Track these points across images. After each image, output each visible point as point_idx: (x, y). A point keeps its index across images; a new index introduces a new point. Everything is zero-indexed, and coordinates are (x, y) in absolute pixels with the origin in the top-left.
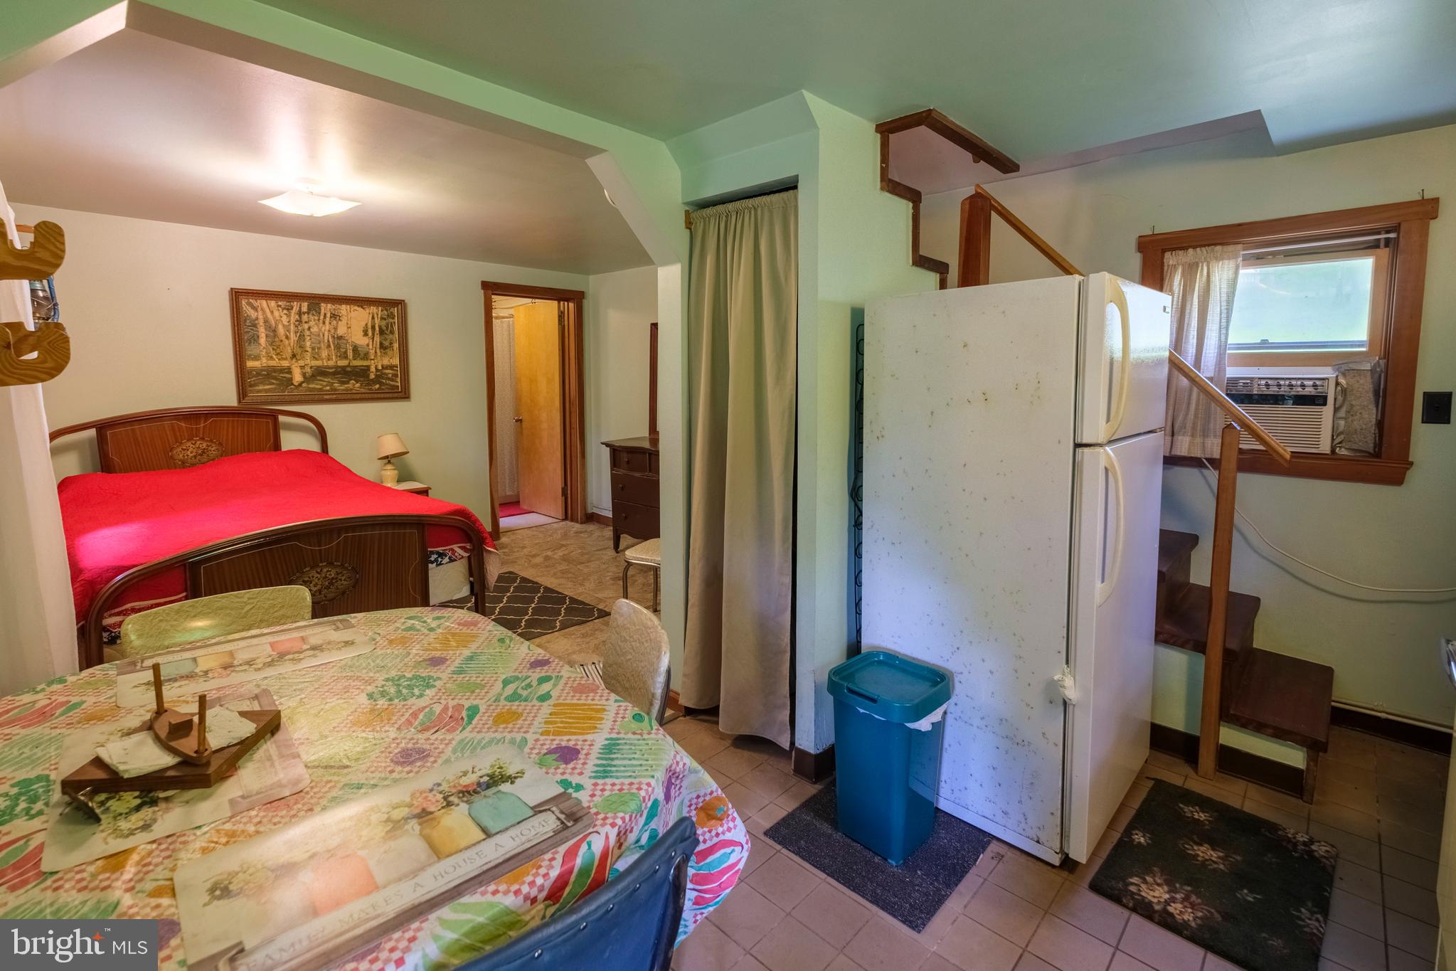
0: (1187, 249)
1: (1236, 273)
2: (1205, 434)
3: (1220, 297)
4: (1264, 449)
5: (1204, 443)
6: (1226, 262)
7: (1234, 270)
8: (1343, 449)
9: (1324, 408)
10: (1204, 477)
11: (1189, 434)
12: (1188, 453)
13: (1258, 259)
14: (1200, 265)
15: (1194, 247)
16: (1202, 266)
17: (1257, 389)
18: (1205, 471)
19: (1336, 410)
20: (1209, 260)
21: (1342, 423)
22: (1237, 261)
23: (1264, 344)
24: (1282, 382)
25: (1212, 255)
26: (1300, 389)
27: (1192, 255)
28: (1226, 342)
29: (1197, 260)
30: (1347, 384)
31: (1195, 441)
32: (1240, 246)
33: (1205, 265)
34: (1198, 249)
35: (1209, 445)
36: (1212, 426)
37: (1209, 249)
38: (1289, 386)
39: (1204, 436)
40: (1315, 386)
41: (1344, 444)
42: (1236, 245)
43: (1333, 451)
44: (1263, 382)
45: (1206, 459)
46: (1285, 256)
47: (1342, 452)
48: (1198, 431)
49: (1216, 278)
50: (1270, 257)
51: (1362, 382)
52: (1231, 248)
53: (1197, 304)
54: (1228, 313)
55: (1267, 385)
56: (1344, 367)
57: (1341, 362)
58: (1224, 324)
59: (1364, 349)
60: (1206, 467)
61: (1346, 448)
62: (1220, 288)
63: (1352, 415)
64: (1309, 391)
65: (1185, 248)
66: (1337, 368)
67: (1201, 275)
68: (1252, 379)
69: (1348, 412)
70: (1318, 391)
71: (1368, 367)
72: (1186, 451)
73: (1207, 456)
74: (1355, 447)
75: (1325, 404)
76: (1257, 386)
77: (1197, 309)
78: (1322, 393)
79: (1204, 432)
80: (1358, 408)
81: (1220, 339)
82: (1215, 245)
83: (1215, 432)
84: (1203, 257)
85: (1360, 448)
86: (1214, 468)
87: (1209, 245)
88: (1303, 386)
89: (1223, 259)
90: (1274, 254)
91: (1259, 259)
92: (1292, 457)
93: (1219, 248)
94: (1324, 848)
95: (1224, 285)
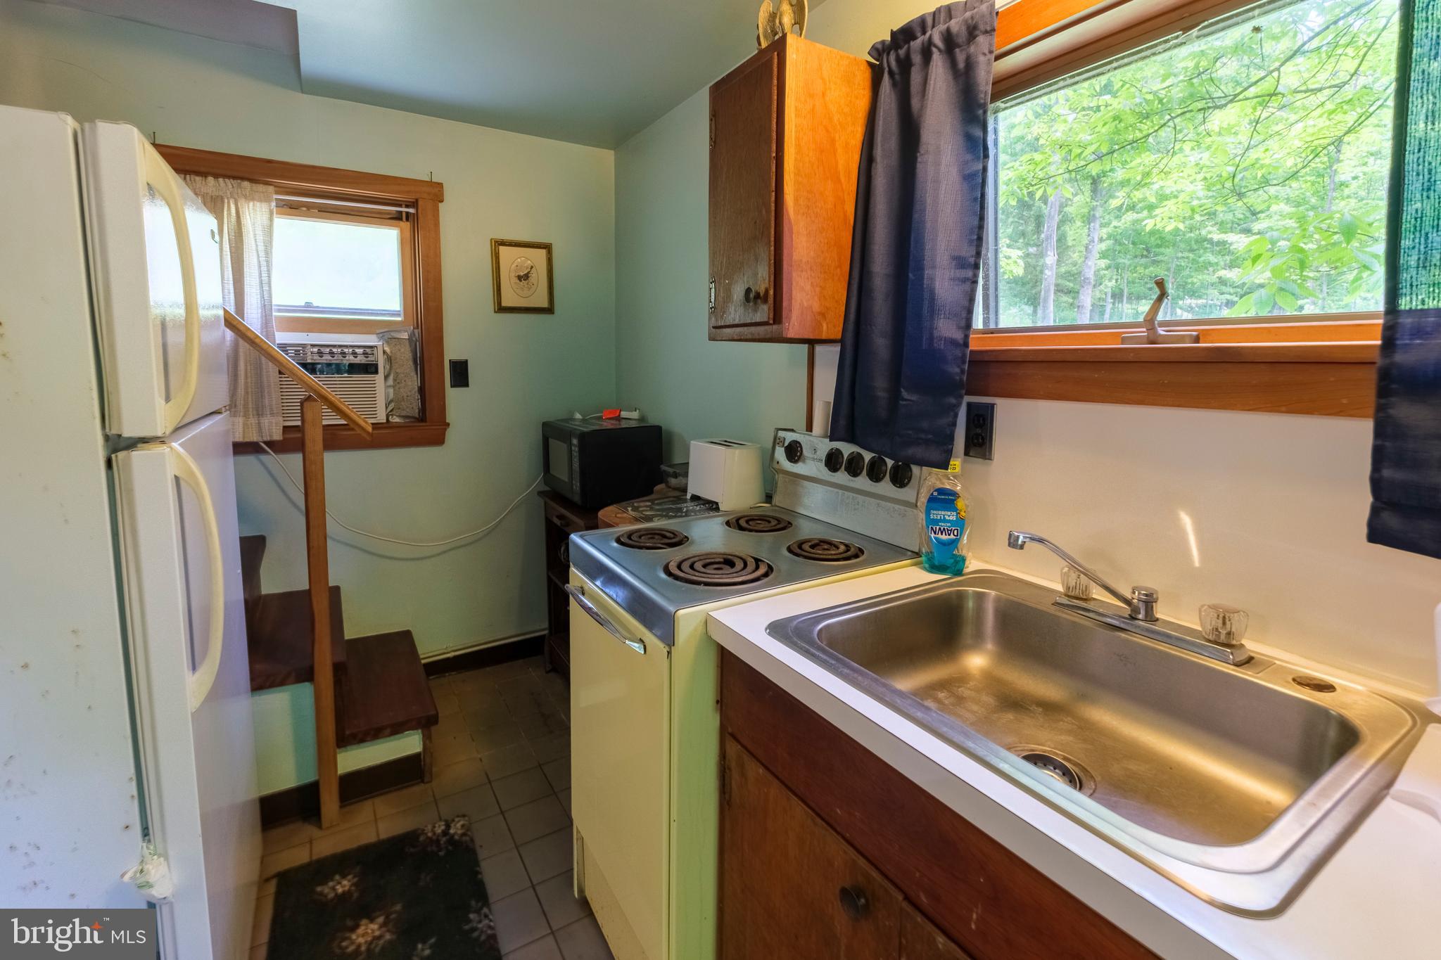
0: (206, 177)
1: (271, 220)
2: (259, 412)
3: (257, 246)
4: (346, 423)
5: (259, 423)
6: (258, 204)
7: (268, 216)
8: (395, 417)
9: (377, 377)
10: (263, 464)
11: (242, 414)
12: (244, 438)
13: (290, 208)
14: (226, 201)
15: (216, 176)
16: (229, 203)
17: (310, 357)
18: (263, 457)
19: (386, 377)
20: (236, 197)
21: (391, 391)
22: (270, 206)
23: (308, 307)
24: (335, 350)
25: (239, 191)
26: (352, 357)
27: (214, 186)
28: (271, 301)
29: (221, 193)
30: (391, 352)
31: (249, 422)
32: (271, 189)
33: (232, 202)
34: (221, 180)
35: (266, 424)
36: (267, 401)
37: (235, 182)
38: (341, 353)
39: (258, 415)
40: (365, 354)
41: (394, 412)
42: (267, 186)
43: (388, 419)
44: (315, 350)
45: (265, 443)
46: (319, 211)
47: (395, 419)
48: (251, 410)
49: (247, 221)
50: (304, 209)
51: (402, 350)
52: (261, 187)
53: (228, 250)
54: (268, 266)
55: (320, 354)
56: (387, 336)
57: (383, 331)
58: (265, 279)
59: (399, 319)
60: (264, 452)
61: (397, 416)
62: (255, 235)
63: (398, 383)
64: (360, 359)
65: (204, 175)
66: (381, 336)
67: (229, 214)
68: (304, 346)
69: (395, 380)
70: (369, 359)
71: (405, 336)
72: (241, 436)
73: (265, 439)
74: (404, 413)
75: (376, 372)
76: (310, 353)
77: (229, 257)
78: (373, 361)
79: (257, 411)
80: (402, 375)
81: (262, 297)
82: (243, 179)
83: (271, 409)
84: (229, 194)
85: (408, 414)
86: (274, 452)
87: (234, 178)
88: (354, 354)
89: (253, 199)
90: (309, 206)
91: (292, 209)
92: (373, 429)
93: (246, 184)
94: (459, 825)
95: (259, 232)
